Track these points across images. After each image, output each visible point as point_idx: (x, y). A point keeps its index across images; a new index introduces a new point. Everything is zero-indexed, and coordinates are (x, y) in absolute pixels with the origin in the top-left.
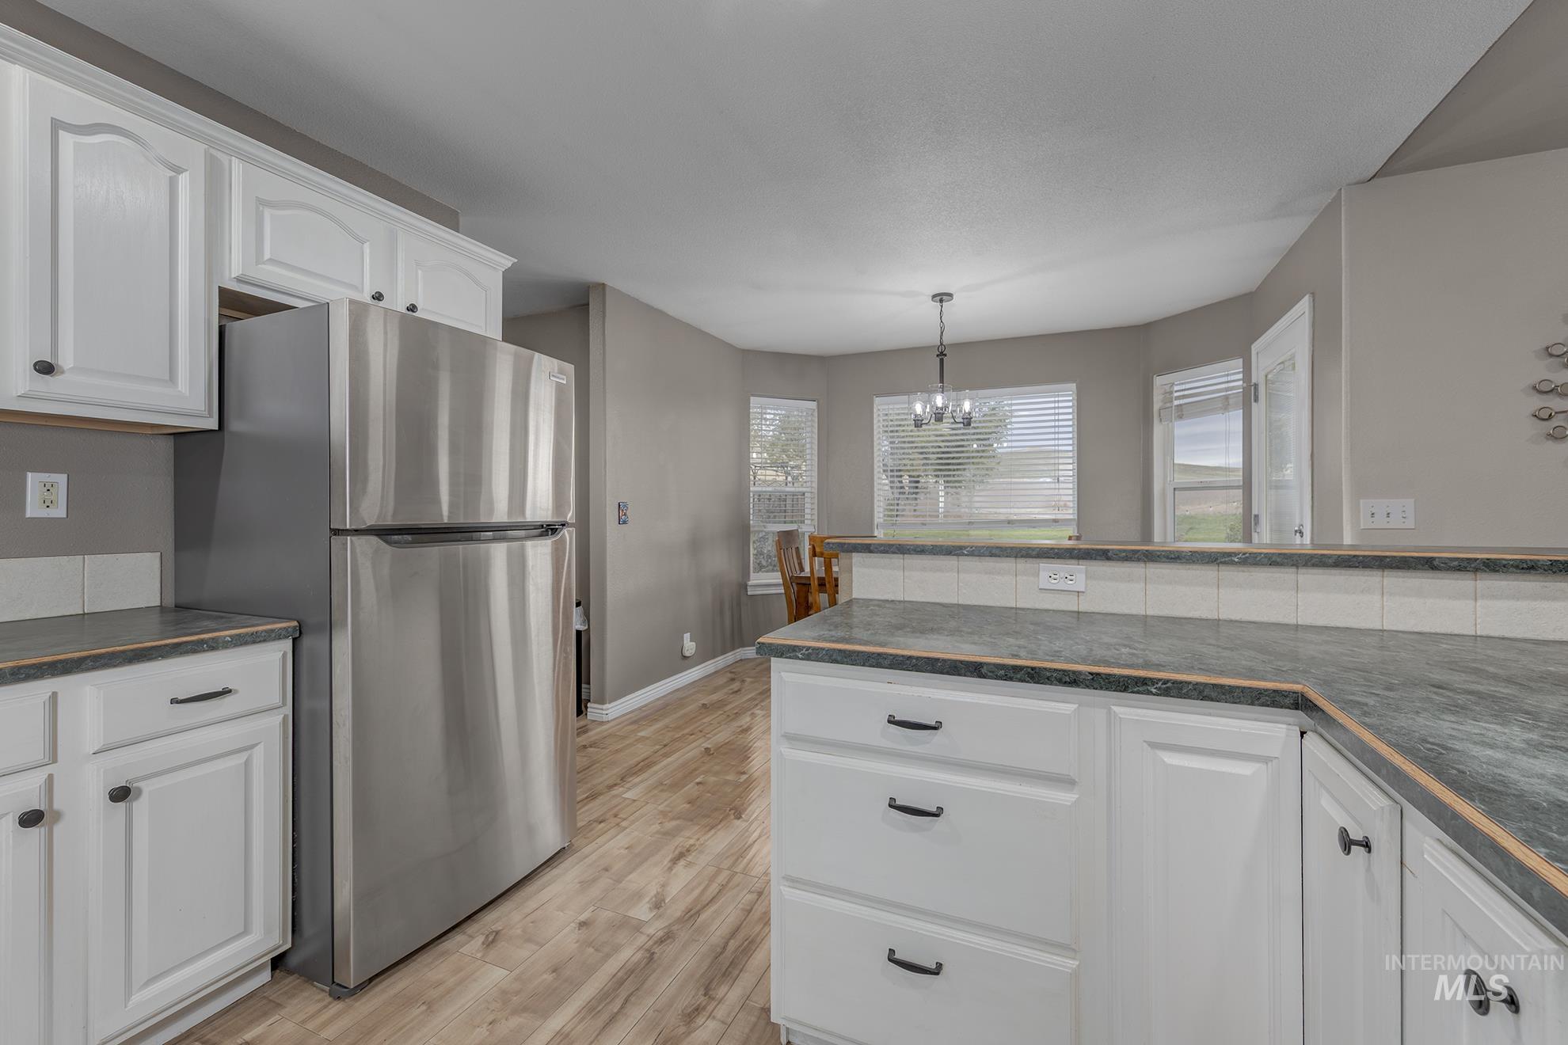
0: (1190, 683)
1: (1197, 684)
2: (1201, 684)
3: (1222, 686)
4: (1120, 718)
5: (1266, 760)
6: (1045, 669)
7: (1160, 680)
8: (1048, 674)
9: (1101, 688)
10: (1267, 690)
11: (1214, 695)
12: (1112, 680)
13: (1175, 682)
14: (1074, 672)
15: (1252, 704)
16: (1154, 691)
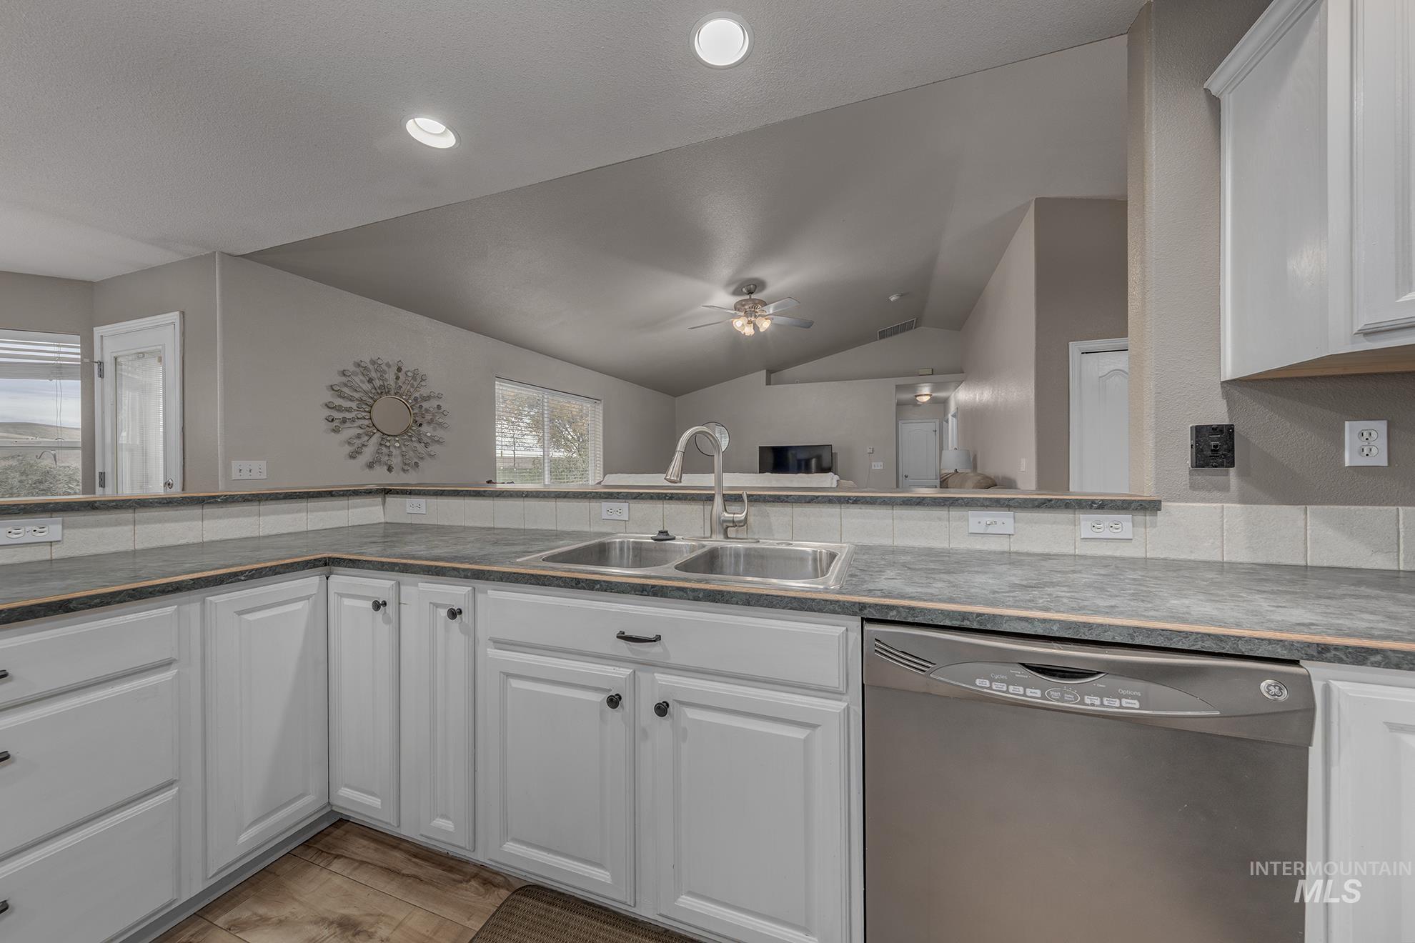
0: (267, 567)
1: (272, 567)
2: (274, 566)
3: (287, 564)
4: (216, 603)
5: (308, 598)
6: (148, 587)
7: (247, 571)
8: (150, 590)
9: (202, 587)
10: (310, 560)
11: (282, 570)
12: (210, 579)
13: (257, 569)
14: (176, 582)
15: (304, 569)
16: (243, 578)
